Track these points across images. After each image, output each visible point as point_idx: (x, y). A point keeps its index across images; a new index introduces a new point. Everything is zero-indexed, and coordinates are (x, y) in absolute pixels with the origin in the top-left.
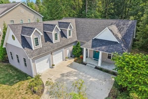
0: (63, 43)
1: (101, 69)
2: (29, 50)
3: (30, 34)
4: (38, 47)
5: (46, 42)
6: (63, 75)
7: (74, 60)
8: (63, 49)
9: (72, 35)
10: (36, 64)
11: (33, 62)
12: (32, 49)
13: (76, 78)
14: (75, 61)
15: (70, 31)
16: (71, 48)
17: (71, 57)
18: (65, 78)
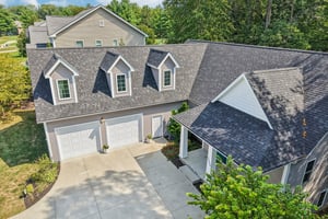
0: (140, 100)
4: (68, 101)
5: (93, 91)
8: (141, 115)
9: (174, 83)
10: (59, 137)
11: (51, 131)
15: (167, 73)
16: (167, 115)
17: (166, 137)
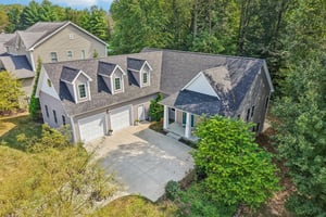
0: (130, 95)
1: (188, 143)
2: (69, 103)
3: (71, 79)
4: (84, 99)
5: (99, 91)
6: (122, 147)
7: (149, 125)
8: (131, 105)
9: (149, 81)
10: (80, 127)
11: (76, 122)
12: (74, 102)
13: (141, 153)
14: (151, 127)
15: (145, 75)
16: (147, 104)
17: (147, 120)
18: (124, 152)
